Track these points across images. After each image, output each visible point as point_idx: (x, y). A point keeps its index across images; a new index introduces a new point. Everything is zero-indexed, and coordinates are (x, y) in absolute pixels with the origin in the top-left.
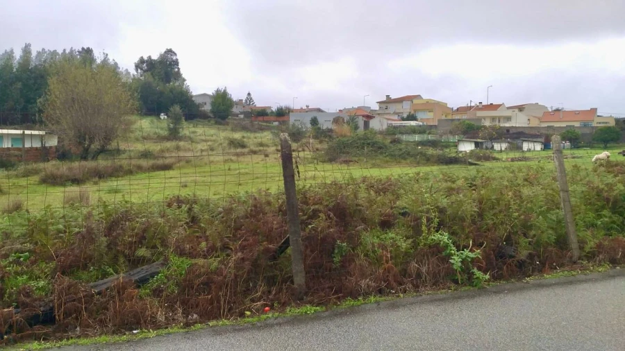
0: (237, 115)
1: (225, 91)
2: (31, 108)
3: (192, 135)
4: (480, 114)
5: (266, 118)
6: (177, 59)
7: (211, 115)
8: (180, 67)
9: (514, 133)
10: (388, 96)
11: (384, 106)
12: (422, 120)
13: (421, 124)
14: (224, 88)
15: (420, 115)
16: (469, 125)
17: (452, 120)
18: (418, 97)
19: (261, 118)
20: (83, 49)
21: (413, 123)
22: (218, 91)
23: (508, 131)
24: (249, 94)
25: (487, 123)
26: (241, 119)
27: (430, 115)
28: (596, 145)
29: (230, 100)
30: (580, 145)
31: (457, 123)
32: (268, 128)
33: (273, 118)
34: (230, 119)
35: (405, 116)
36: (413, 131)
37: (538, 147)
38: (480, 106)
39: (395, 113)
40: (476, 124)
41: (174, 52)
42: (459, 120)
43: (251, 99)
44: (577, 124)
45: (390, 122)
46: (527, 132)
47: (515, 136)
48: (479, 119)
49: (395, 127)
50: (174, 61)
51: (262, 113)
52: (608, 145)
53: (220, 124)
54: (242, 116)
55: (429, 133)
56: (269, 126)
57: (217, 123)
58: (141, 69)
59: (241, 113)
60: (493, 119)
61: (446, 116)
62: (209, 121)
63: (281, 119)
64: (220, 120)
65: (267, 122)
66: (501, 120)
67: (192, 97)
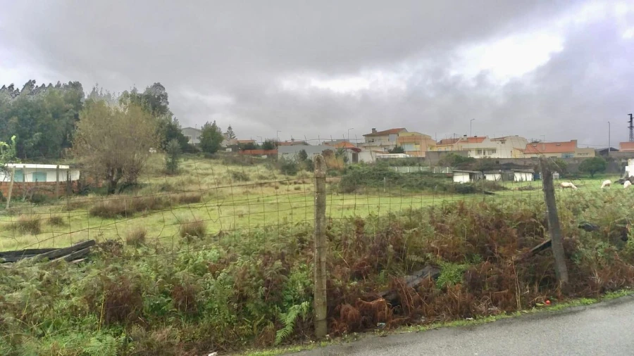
0: (224, 149)
1: (214, 124)
2: (26, 143)
3: (188, 169)
4: (465, 146)
5: (253, 151)
6: (166, 94)
7: (200, 149)
8: (168, 101)
9: (504, 165)
10: (374, 129)
11: (370, 139)
12: (409, 152)
13: (408, 156)
14: (213, 122)
15: (407, 148)
16: (457, 157)
17: (439, 152)
18: (403, 130)
19: (249, 151)
20: (70, 83)
21: (401, 156)
22: (207, 125)
23: (498, 162)
24: (230, 128)
25: (474, 155)
26: (229, 153)
27: (417, 147)
28: (583, 176)
29: (219, 133)
30: (567, 175)
31: (444, 155)
32: (260, 162)
33: (261, 151)
34: (219, 153)
35: (392, 148)
36: (404, 163)
37: (530, 177)
38: (465, 139)
39: (381, 146)
40: (464, 156)
41: (162, 87)
42: (446, 152)
43: (232, 132)
44: (559, 156)
45: (378, 154)
46: (514, 163)
47: (505, 167)
48: (466, 151)
49: (386, 160)
50: (162, 96)
51: (250, 147)
52: (594, 175)
53: (211, 158)
54: (230, 150)
55: (420, 165)
56: (259, 160)
57: (206, 157)
58: (125, 104)
59: (229, 147)
60: (479, 151)
61: (431, 149)
62: (199, 155)
63: (270, 152)
64: (209, 154)
65: (255, 155)
66: (487, 152)
67: (181, 131)
